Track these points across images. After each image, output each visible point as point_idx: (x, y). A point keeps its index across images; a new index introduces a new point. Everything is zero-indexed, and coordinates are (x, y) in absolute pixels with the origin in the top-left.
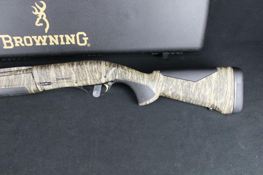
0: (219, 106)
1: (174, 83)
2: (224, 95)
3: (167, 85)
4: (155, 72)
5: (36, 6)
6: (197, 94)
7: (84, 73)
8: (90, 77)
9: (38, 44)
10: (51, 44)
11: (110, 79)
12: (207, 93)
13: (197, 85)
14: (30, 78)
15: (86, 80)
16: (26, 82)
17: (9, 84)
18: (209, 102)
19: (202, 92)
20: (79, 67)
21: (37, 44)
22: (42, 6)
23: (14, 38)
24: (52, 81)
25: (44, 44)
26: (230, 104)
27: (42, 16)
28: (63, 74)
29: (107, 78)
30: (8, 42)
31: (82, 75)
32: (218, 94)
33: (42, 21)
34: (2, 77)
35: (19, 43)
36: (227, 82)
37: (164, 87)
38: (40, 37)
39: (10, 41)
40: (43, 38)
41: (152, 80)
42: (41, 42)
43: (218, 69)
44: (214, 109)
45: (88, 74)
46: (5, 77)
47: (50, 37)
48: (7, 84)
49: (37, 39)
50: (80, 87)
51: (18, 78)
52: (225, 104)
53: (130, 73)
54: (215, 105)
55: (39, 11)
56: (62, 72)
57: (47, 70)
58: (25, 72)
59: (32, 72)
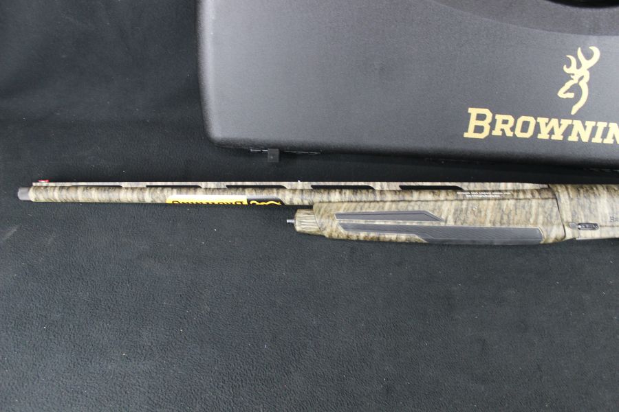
14: (552, 211)
16: (541, 218)
17: (502, 218)
24: (600, 222)
34: (485, 202)
46: (492, 203)
48: (498, 219)
51: (523, 207)
57: (592, 196)
58: (537, 195)
59: (556, 198)
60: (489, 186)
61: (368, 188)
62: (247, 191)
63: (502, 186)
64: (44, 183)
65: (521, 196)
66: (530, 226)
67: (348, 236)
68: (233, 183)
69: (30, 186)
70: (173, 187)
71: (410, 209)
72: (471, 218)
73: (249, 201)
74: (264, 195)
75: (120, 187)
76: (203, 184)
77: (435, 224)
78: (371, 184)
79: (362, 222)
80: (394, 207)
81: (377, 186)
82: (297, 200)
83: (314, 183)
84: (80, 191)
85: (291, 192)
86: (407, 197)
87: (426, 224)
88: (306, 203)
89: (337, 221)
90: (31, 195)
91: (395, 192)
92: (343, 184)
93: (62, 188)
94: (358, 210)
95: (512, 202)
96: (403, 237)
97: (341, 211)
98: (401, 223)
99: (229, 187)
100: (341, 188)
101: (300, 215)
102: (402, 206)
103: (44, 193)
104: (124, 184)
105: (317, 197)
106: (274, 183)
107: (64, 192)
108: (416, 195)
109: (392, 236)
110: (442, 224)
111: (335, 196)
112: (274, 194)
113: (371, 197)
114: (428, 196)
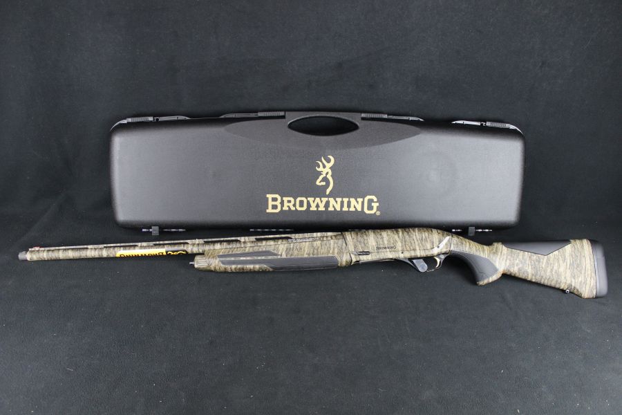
0: (578, 287)
1: (521, 257)
2: (583, 272)
3: (512, 259)
4: (495, 244)
5: (321, 162)
6: (549, 270)
7: (412, 242)
8: (420, 247)
9: (313, 208)
10: (331, 209)
11: (444, 250)
12: (562, 269)
13: (548, 259)
14: (342, 245)
15: (414, 250)
16: (336, 251)
17: (314, 252)
18: (565, 281)
19: (555, 268)
20: (405, 234)
21: (311, 209)
22: (329, 161)
23: (284, 199)
24: (370, 250)
25: (322, 208)
26: (592, 285)
27: (327, 173)
28: (386, 242)
29: (440, 248)
30: (274, 203)
31: (409, 244)
32: (575, 270)
33: (325, 179)
34: (304, 243)
35: (288, 206)
36: (584, 256)
37: (508, 261)
38: (318, 200)
39: (278, 203)
40: (321, 201)
41: (494, 253)
42: (318, 206)
43: (572, 241)
44: (572, 291)
45: (417, 243)
46: (307, 243)
47: (331, 200)
48: (312, 252)
49: (314, 202)
50: (406, 258)
51: (326, 244)
52: (585, 283)
53: (468, 244)
54: (573, 285)
55: (324, 167)
56: (385, 239)
57: (365, 236)
58: (334, 238)
59: (344, 238)
60: (306, 235)
61: (237, 241)
62: (165, 246)
63: (315, 234)
64: (37, 249)
65: (325, 239)
66: (330, 255)
67: (225, 269)
68: (158, 243)
69: (27, 251)
70: (120, 247)
71: (260, 250)
72: (296, 252)
73: (167, 252)
74: (176, 248)
75: (87, 248)
76: (139, 244)
77: (275, 257)
78: (239, 238)
79: (233, 259)
80: (251, 250)
81: (242, 239)
82: (195, 250)
83: (205, 240)
84: (61, 252)
85: (192, 246)
86: (259, 244)
87: (270, 257)
88: (201, 251)
89: (218, 259)
90: (28, 256)
91: (253, 242)
92: (222, 239)
93: (49, 251)
94: (230, 253)
95: (319, 242)
96: (257, 267)
97: (221, 254)
98: (256, 258)
99: (155, 245)
100: (221, 242)
101: (197, 258)
102: (256, 249)
103: (37, 254)
104: (89, 247)
105: (207, 248)
106: (182, 241)
107: (50, 253)
108: (264, 243)
109: (251, 267)
110: (279, 257)
111: (218, 246)
112: (182, 247)
113: (238, 245)
114: (272, 243)
